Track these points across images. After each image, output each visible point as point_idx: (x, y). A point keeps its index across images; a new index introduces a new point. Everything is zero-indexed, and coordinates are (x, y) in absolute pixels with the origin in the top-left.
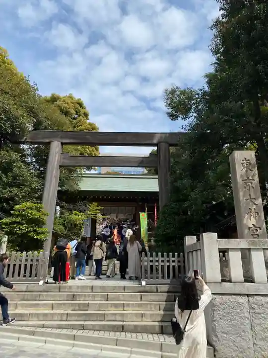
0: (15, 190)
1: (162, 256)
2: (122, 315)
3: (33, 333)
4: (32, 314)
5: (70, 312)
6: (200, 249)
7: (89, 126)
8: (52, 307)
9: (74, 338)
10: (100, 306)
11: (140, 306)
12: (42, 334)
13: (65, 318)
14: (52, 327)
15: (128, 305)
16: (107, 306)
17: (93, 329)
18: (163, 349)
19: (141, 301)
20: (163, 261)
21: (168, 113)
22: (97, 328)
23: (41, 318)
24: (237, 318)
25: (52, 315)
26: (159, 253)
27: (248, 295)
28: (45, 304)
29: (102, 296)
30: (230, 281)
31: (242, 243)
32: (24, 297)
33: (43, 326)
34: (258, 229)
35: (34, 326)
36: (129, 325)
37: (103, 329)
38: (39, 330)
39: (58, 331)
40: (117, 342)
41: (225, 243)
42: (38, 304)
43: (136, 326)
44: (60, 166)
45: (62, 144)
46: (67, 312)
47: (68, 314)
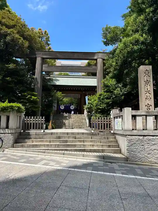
2: (84, 145)
4: (41, 145)
5: (59, 144)
8: (50, 142)
9: (64, 154)
10: (73, 141)
11: (91, 141)
12: (49, 153)
13: (57, 146)
14: (52, 150)
15: (86, 141)
16: (76, 141)
17: (71, 150)
19: (92, 139)
20: (101, 121)
22: (73, 150)
25: (51, 145)
27: (144, 136)
28: (46, 140)
29: (73, 137)
30: (136, 130)
31: (143, 113)
32: (36, 138)
33: (48, 150)
34: (150, 106)
36: (87, 149)
37: (76, 150)
38: (46, 151)
40: (83, 156)
42: (43, 141)
43: (90, 150)
46: (57, 144)
47: (58, 145)
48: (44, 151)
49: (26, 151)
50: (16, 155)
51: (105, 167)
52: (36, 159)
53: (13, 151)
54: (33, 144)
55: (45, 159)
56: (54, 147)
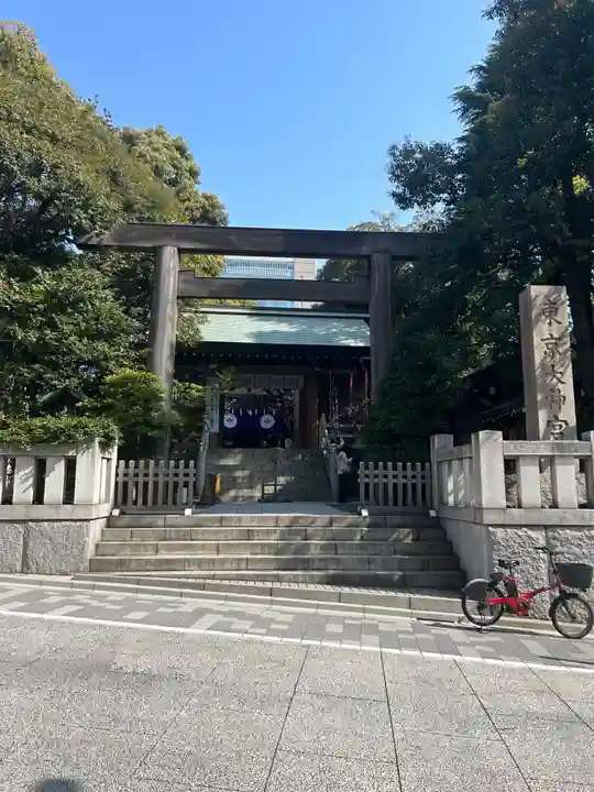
0: (102, 346)
1: (395, 468)
2: (336, 560)
3: (203, 587)
4: (188, 560)
5: (250, 556)
6: (471, 458)
7: (203, 200)
8: (218, 549)
9: (271, 592)
10: (296, 548)
11: (361, 547)
12: (218, 588)
13: (243, 566)
14: (229, 578)
15: (343, 546)
16: (307, 548)
17: (295, 580)
18: (414, 605)
19: (363, 539)
20: (395, 477)
21: (394, 195)
22: (301, 580)
23: (205, 566)
24: (528, 559)
25: (223, 561)
26: (390, 464)
27: (546, 527)
28: (204, 545)
29: (297, 533)
30: (520, 507)
31: (542, 448)
32: (166, 535)
33: (213, 577)
34: (563, 424)
35: (199, 577)
37: (312, 579)
38: (208, 581)
39: (242, 583)
40: (340, 598)
41: (515, 448)
42: (192, 546)
43: (361, 577)
44: (178, 297)
45: (181, 251)
46: (245, 556)
47: (247, 559)
48: (202, 581)
49: (138, 582)
50: (107, 596)
51: (419, 636)
52: (179, 609)
53: (92, 583)
54: (159, 557)
55: (210, 611)
56: (235, 566)
